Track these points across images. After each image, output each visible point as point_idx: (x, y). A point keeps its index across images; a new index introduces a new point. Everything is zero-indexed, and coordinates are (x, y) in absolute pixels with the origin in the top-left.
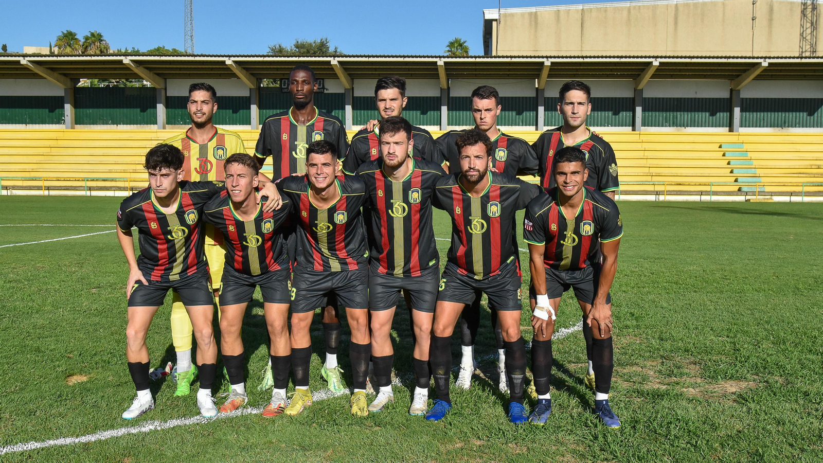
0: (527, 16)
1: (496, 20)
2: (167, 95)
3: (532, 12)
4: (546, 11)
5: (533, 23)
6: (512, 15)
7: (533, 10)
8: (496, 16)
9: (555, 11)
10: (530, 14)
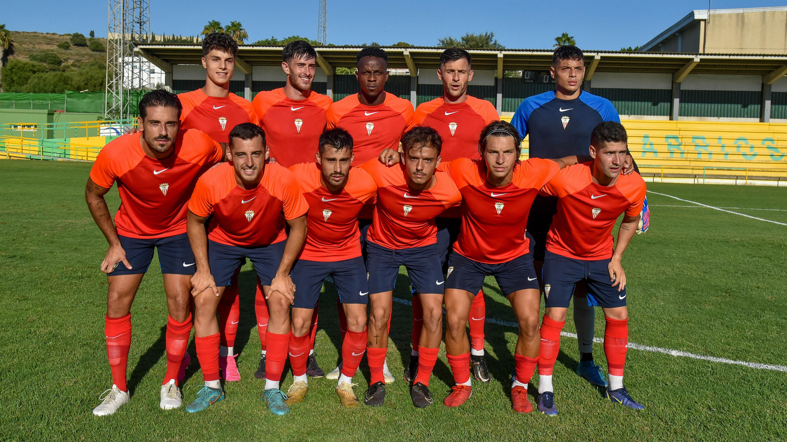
0: (734, 17)
1: (705, 20)
2: (419, 83)
3: (739, 14)
4: (751, 13)
5: (740, 23)
6: (720, 16)
7: (740, 11)
8: (705, 17)
9: (761, 13)
10: (738, 15)
